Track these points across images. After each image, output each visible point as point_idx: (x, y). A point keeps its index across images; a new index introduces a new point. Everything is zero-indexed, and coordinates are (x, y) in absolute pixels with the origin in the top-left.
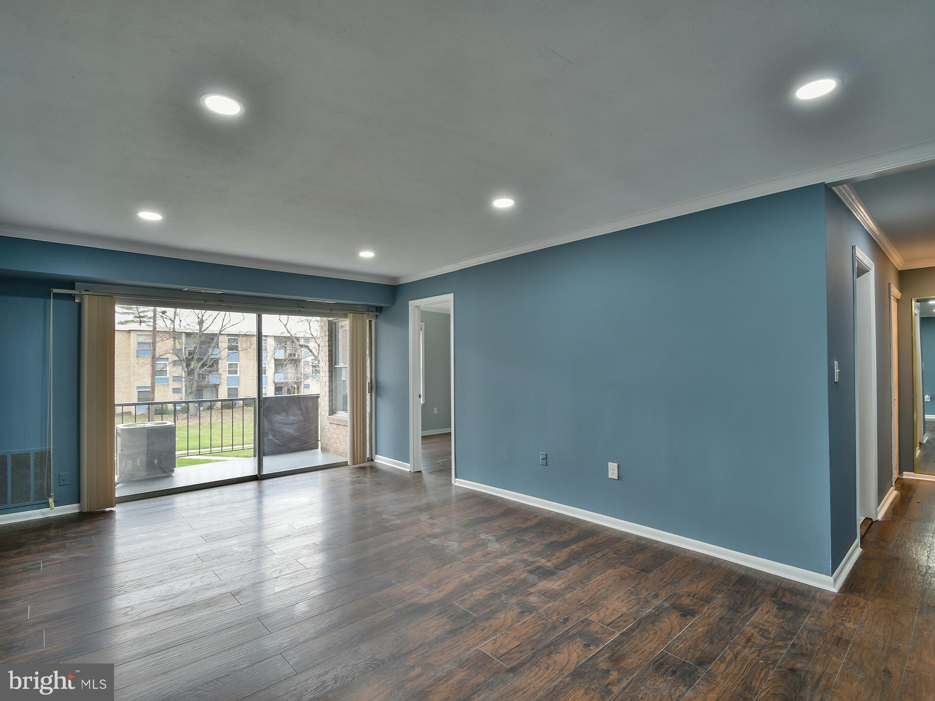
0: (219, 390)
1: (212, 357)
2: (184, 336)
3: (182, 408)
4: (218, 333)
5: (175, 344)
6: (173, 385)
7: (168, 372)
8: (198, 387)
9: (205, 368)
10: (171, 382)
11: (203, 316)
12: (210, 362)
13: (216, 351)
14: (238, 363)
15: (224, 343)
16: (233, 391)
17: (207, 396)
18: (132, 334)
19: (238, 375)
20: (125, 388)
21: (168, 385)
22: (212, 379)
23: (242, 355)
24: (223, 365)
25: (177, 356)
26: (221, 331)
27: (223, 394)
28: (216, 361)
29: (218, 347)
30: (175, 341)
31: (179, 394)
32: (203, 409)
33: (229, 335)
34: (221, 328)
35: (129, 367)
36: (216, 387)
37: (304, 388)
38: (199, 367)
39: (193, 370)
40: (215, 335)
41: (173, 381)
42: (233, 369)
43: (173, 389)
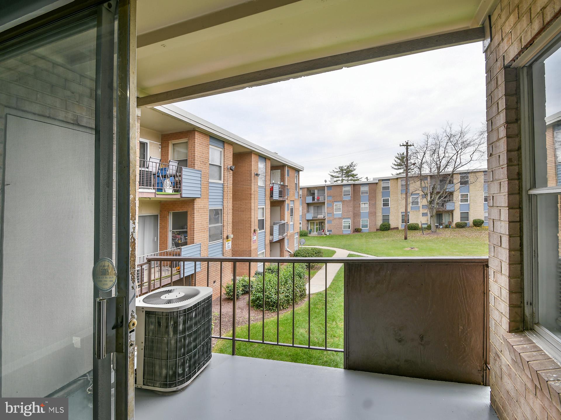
0: (454, 214)
1: (447, 190)
2: (429, 177)
3: (428, 226)
4: (451, 173)
5: (421, 184)
6: (422, 211)
7: (419, 202)
8: (437, 212)
9: (442, 199)
10: (421, 209)
11: (440, 162)
12: (445, 194)
13: (449, 186)
15: (457, 179)
16: (465, 216)
17: (446, 220)
18: (399, 180)
19: (469, 203)
20: (396, 213)
21: (419, 211)
22: (449, 207)
23: (471, 187)
24: (457, 196)
25: (423, 192)
26: (453, 171)
27: (457, 218)
28: (451, 194)
29: (453, 183)
30: (421, 182)
31: (426, 217)
32: (443, 228)
33: (460, 173)
34: (454, 169)
35: (398, 200)
36: (451, 212)
38: (437, 198)
39: (433, 200)
40: (449, 175)
41: (422, 208)
42: (465, 198)
43: (422, 213)
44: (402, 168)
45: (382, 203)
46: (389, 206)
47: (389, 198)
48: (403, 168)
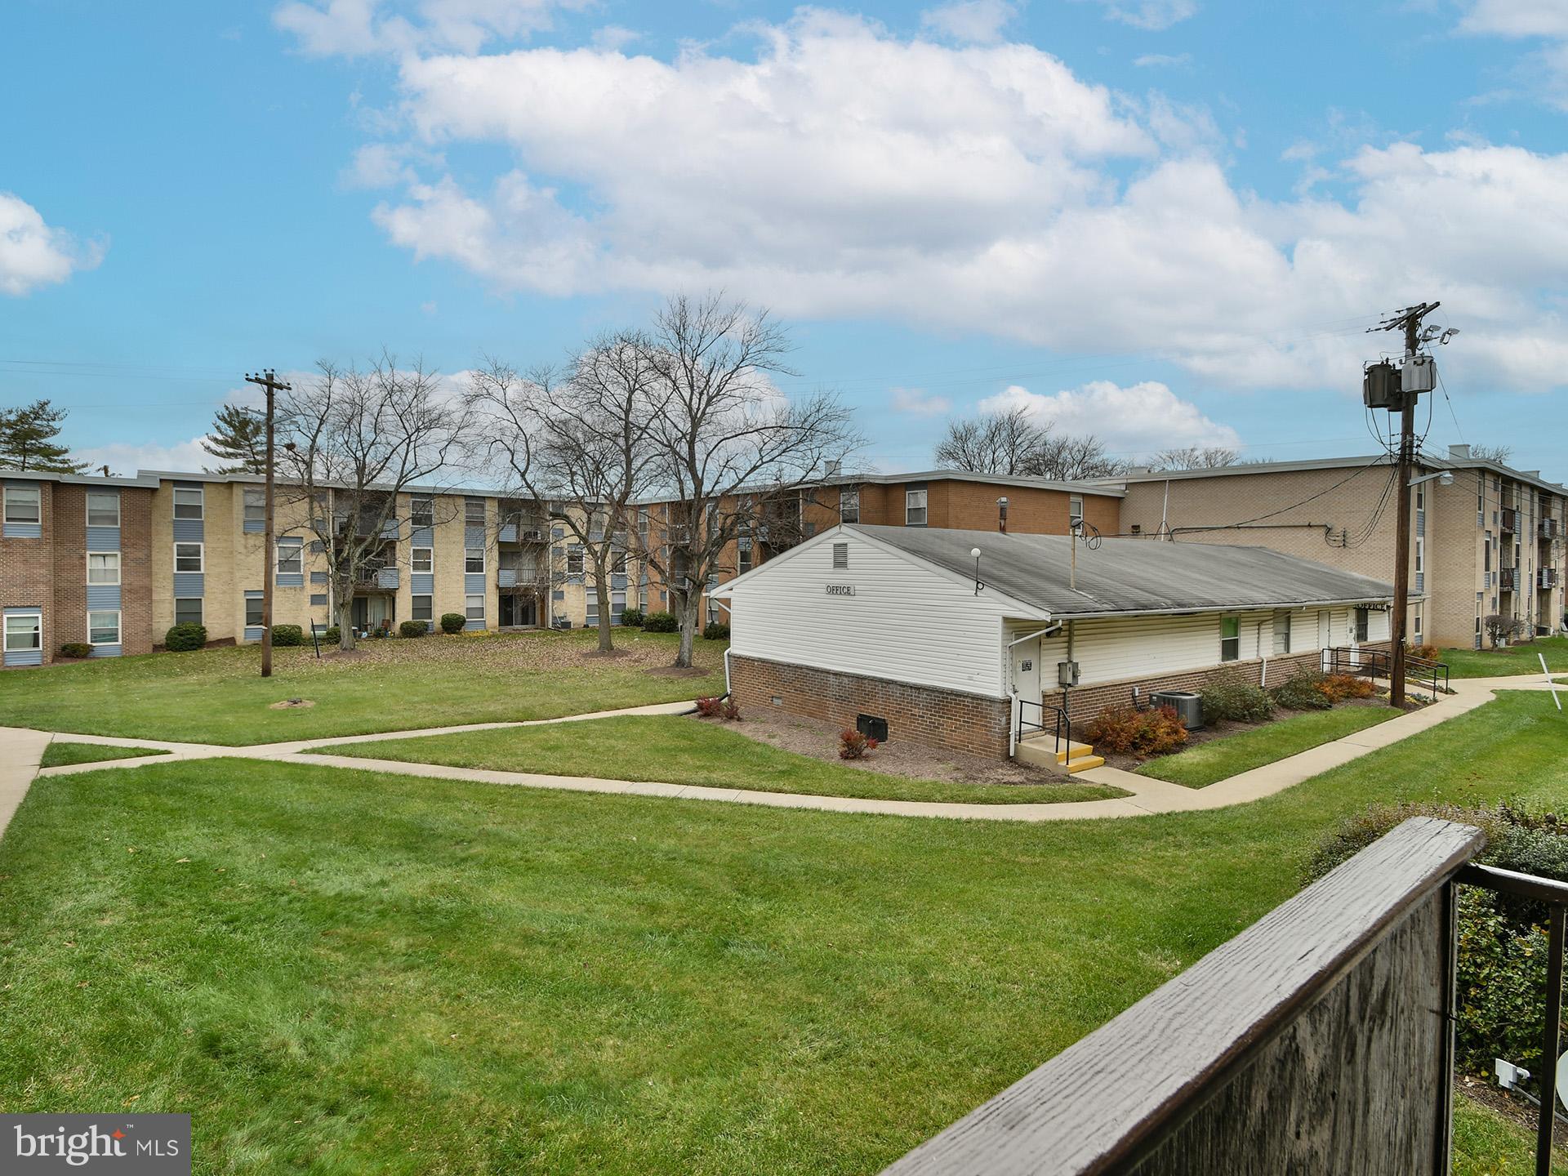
0: (397, 600)
1: (383, 536)
2: (331, 495)
3: (328, 634)
4: (393, 490)
5: (311, 509)
6: (311, 589)
7: (302, 563)
8: (356, 593)
9: (370, 557)
10: (308, 584)
11: (365, 456)
12: (379, 545)
13: (389, 525)
14: (431, 548)
15: (404, 512)
16: (423, 606)
17: (375, 615)
18: (238, 491)
19: (432, 572)
20: (224, 592)
21: (303, 588)
22: (384, 580)
23: (438, 532)
24: (404, 553)
25: (317, 533)
26: (398, 486)
27: (404, 613)
28: (391, 545)
29: (394, 517)
30: (311, 503)
31: (322, 606)
32: (368, 637)
33: (412, 494)
34: (400, 480)
35: (232, 553)
36: (390, 596)
37: (554, 598)
38: (357, 555)
39: (347, 560)
40: (390, 493)
41: (312, 581)
42: (422, 561)
43: (312, 596)
44: (240, 454)
45: (175, 557)
46: (202, 571)
47: (201, 544)
48: (244, 456)
